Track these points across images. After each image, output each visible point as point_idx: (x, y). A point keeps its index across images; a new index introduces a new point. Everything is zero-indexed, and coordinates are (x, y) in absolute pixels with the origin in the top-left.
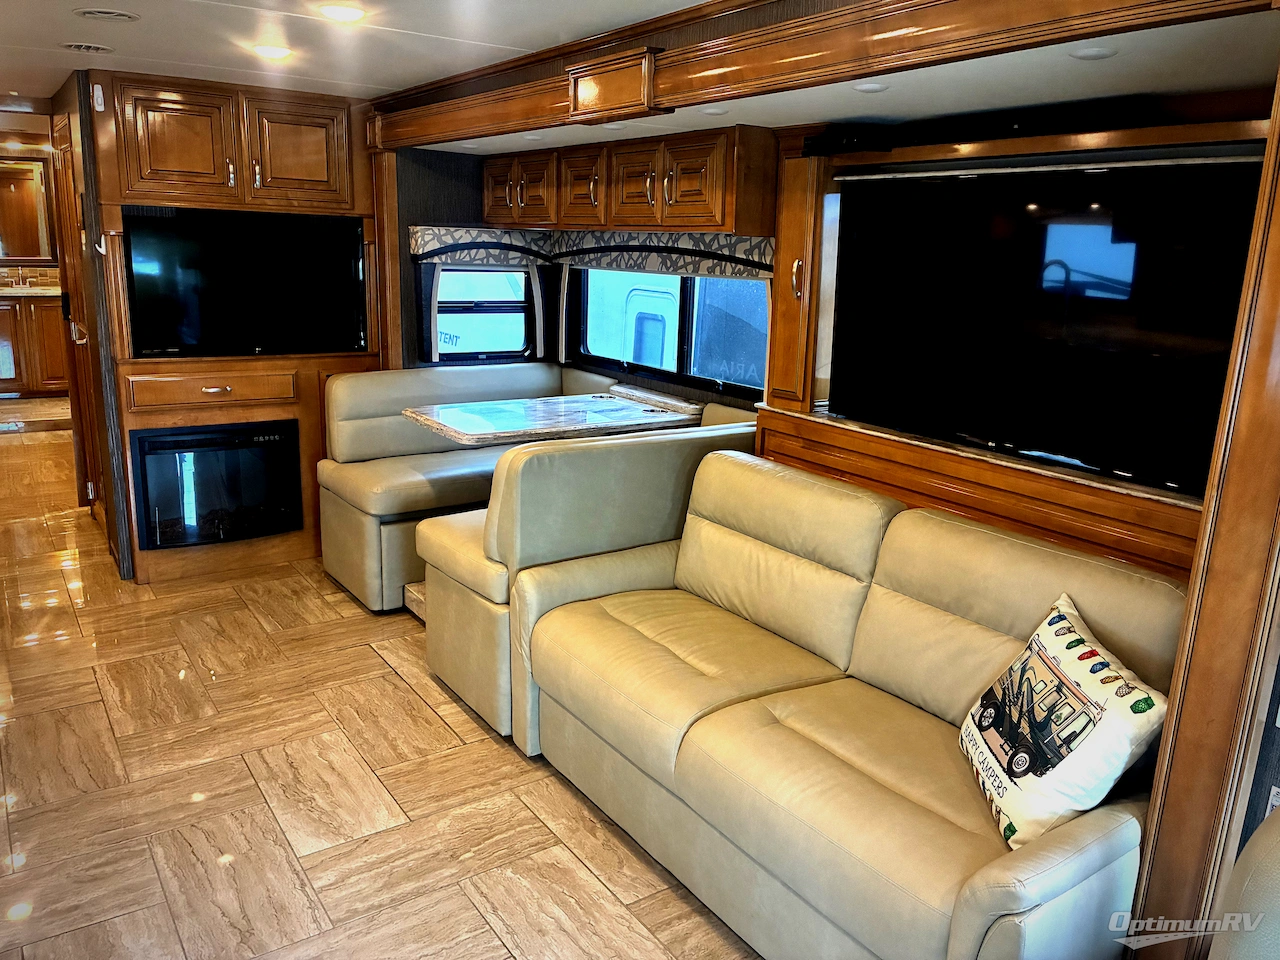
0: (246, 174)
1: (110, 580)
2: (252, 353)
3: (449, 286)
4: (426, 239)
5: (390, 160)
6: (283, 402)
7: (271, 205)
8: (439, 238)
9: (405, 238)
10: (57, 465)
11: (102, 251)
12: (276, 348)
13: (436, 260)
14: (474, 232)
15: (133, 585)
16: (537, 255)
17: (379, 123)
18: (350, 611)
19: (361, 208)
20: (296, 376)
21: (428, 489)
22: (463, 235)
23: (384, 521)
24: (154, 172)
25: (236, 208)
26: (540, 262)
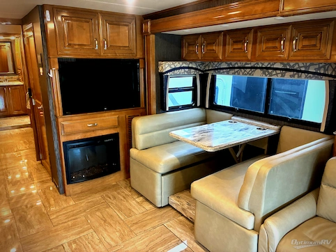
0: (101, 44)
1: (56, 194)
2: (104, 110)
3: (172, 83)
4: (166, 66)
5: (152, 37)
6: (114, 127)
7: (110, 56)
8: (170, 65)
9: (157, 66)
10: (25, 142)
11: (51, 76)
12: (112, 107)
13: (169, 74)
14: (181, 63)
15: (65, 197)
16: (200, 70)
17: (149, 24)
18: (148, 207)
19: (139, 55)
20: (118, 117)
21: (177, 162)
22: (178, 64)
23: (163, 175)
24: (70, 45)
25: (98, 57)
26: (200, 73)
